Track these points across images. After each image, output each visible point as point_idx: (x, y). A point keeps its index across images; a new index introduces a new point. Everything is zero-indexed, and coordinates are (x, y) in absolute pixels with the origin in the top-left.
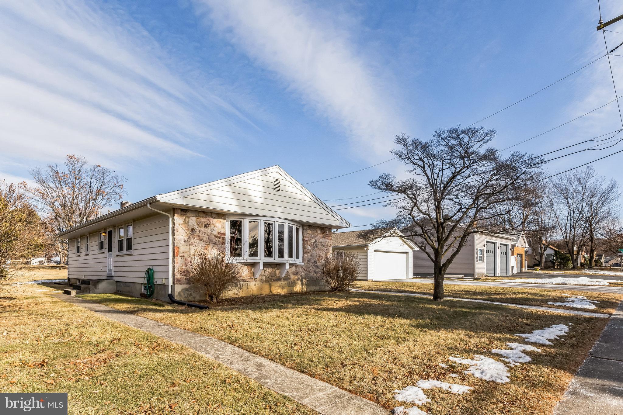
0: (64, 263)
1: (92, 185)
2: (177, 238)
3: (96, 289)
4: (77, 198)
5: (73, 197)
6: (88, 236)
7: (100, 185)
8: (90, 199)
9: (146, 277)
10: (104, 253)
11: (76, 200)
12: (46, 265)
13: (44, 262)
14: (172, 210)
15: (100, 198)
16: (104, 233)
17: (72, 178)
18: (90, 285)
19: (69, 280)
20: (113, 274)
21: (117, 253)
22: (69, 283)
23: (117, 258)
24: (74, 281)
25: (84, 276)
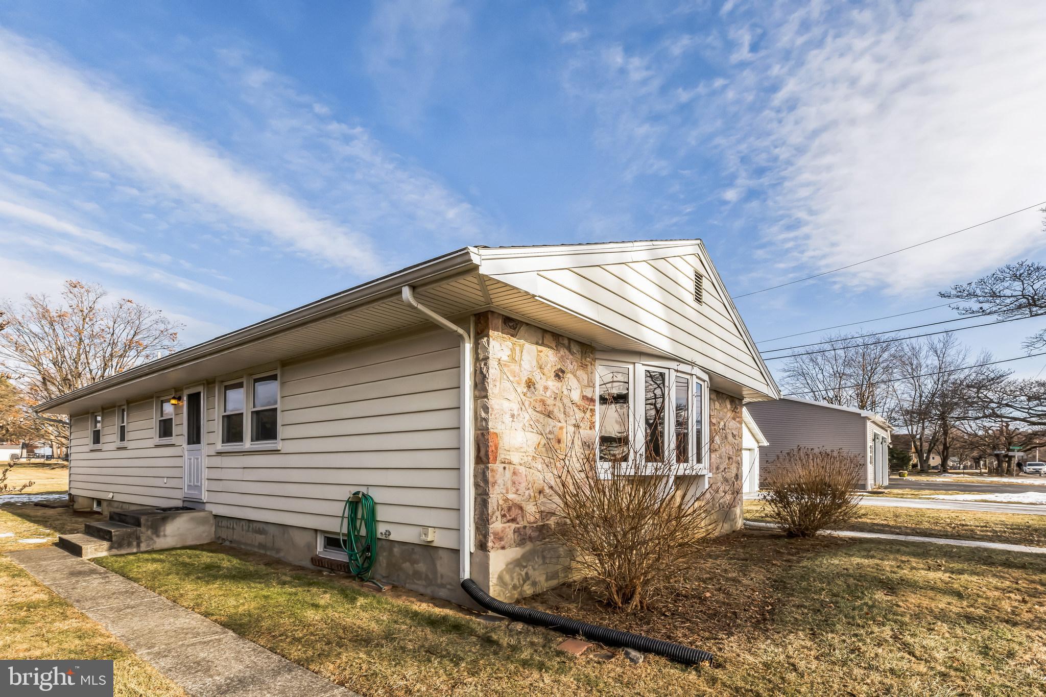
0: (60, 457)
1: (116, 331)
2: (496, 407)
3: (158, 536)
4: (87, 353)
5: (78, 351)
6: (125, 407)
7: (132, 332)
8: (111, 355)
9: (346, 515)
10: (173, 445)
11: (83, 356)
12: (24, 460)
13: (19, 456)
14: (472, 319)
15: (133, 353)
16: (174, 398)
17: (77, 319)
18: (140, 527)
19: (72, 498)
20: (203, 498)
21: (220, 447)
22: (73, 505)
23: (219, 458)
24: (86, 503)
25: (112, 494)
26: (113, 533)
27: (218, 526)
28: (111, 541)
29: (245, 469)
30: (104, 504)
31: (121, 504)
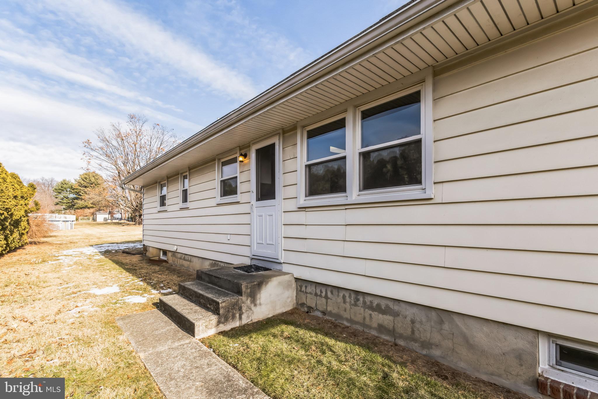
0: (125, 219)
3: (255, 305)
5: (135, 156)
6: (187, 173)
10: (238, 203)
12: (109, 221)
13: (108, 219)
16: (241, 155)
17: (134, 137)
18: (241, 295)
19: (145, 248)
20: (280, 258)
21: (303, 201)
22: (146, 253)
23: (302, 214)
24: (155, 252)
25: (176, 246)
26: (220, 305)
27: (301, 291)
28: (218, 314)
29: (348, 227)
30: (170, 254)
31: (183, 256)
